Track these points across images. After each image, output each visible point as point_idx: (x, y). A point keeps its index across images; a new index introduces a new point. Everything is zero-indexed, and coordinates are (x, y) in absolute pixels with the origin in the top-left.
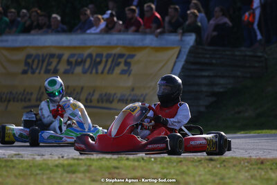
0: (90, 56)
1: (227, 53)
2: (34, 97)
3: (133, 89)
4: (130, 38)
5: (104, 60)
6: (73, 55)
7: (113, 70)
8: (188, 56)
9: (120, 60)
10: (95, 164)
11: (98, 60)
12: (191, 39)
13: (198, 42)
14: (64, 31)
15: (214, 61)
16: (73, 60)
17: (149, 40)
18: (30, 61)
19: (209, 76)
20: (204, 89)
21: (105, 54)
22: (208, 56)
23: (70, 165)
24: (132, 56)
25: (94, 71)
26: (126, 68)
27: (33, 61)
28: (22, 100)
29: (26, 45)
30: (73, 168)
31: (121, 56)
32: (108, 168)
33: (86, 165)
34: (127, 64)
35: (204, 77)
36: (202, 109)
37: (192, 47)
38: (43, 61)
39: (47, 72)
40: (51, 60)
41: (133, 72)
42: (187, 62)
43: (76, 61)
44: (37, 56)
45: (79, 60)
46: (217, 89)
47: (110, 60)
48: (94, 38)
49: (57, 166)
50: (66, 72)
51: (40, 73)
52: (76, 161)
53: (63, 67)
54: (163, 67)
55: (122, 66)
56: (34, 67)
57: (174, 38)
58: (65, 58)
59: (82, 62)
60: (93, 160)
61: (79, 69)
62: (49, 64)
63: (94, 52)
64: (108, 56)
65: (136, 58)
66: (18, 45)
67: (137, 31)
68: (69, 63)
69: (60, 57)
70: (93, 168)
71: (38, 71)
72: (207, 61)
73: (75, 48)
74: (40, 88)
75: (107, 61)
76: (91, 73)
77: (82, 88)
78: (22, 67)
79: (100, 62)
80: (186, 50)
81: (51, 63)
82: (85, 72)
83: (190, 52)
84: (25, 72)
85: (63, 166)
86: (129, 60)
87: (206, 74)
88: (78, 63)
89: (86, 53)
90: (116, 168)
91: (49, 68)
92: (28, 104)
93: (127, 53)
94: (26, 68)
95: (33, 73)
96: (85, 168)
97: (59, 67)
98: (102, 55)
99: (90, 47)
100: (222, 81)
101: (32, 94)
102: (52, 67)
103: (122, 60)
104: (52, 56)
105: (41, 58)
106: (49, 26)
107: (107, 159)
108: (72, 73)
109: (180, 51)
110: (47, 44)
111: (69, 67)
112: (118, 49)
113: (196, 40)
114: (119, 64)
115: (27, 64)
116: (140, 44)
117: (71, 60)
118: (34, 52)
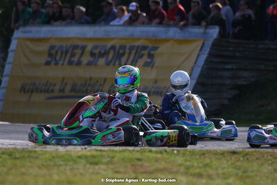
0: (113, 47)
1: (252, 46)
2: (57, 88)
3: (156, 82)
4: (153, 30)
5: (127, 51)
6: (96, 47)
7: (137, 62)
8: (211, 49)
9: (143, 52)
10: (118, 155)
11: (121, 51)
12: (214, 32)
13: (222, 35)
14: (87, 23)
15: (237, 54)
16: (96, 51)
17: (173, 32)
18: (53, 52)
19: (232, 69)
20: (228, 82)
21: (128, 46)
22: (231, 49)
23: (94, 157)
24: (155, 49)
25: (117, 63)
26: (149, 60)
27: (57, 52)
28: (45, 91)
29: (49, 36)
30: (96, 160)
31: (145, 48)
32: (130, 160)
33: (109, 156)
34: (151, 56)
35: (227, 70)
36: (225, 102)
37: (216, 39)
38: (67, 52)
39: (70, 63)
40: (75, 51)
41: (156, 64)
42: (210, 54)
43: (100, 52)
44: (61, 47)
45: (103, 51)
46: (240, 82)
47: (133, 52)
48: (117, 30)
49: (80, 157)
50: (89, 64)
51: (63, 64)
52: (99, 153)
53: (86, 59)
54: (186, 59)
55: (145, 59)
56: (58, 58)
57: (197, 30)
58: (88, 49)
59: (105, 54)
60: (116, 151)
61: (102, 61)
62: (73, 55)
63: (117, 43)
64: (132, 48)
65: (159, 51)
66: (42, 36)
67: (160, 23)
68: (92, 54)
69: (83, 48)
70: (116, 159)
71: (61, 62)
72: (230, 54)
73: (98, 39)
74: (63, 79)
75: (130, 53)
76: (114, 65)
77: (105, 80)
78: (45, 58)
79: (123, 54)
80: (209, 43)
81: (75, 54)
82: (108, 64)
83: (213, 45)
84: (48, 63)
85: (86, 157)
86: (152, 52)
87: (229, 66)
88: (101, 55)
89: (110, 44)
90: (139, 160)
91: (73, 59)
92: (51, 95)
93: (151, 45)
94: (49, 59)
95: (56, 64)
96: (108, 159)
97: (82, 59)
98: (125, 46)
99: (113, 39)
100: (246, 74)
101: (55, 85)
102: (75, 59)
103: (146, 52)
104: (76, 47)
105: (64, 49)
106: (73, 18)
107: (129, 151)
108: (96, 65)
109: (203, 44)
110: (70, 36)
111: (92, 59)
112: (142, 41)
113: (220, 33)
114: (141, 56)
115: (50, 55)
116: (163, 36)
117: (94, 51)
118: (57, 44)
